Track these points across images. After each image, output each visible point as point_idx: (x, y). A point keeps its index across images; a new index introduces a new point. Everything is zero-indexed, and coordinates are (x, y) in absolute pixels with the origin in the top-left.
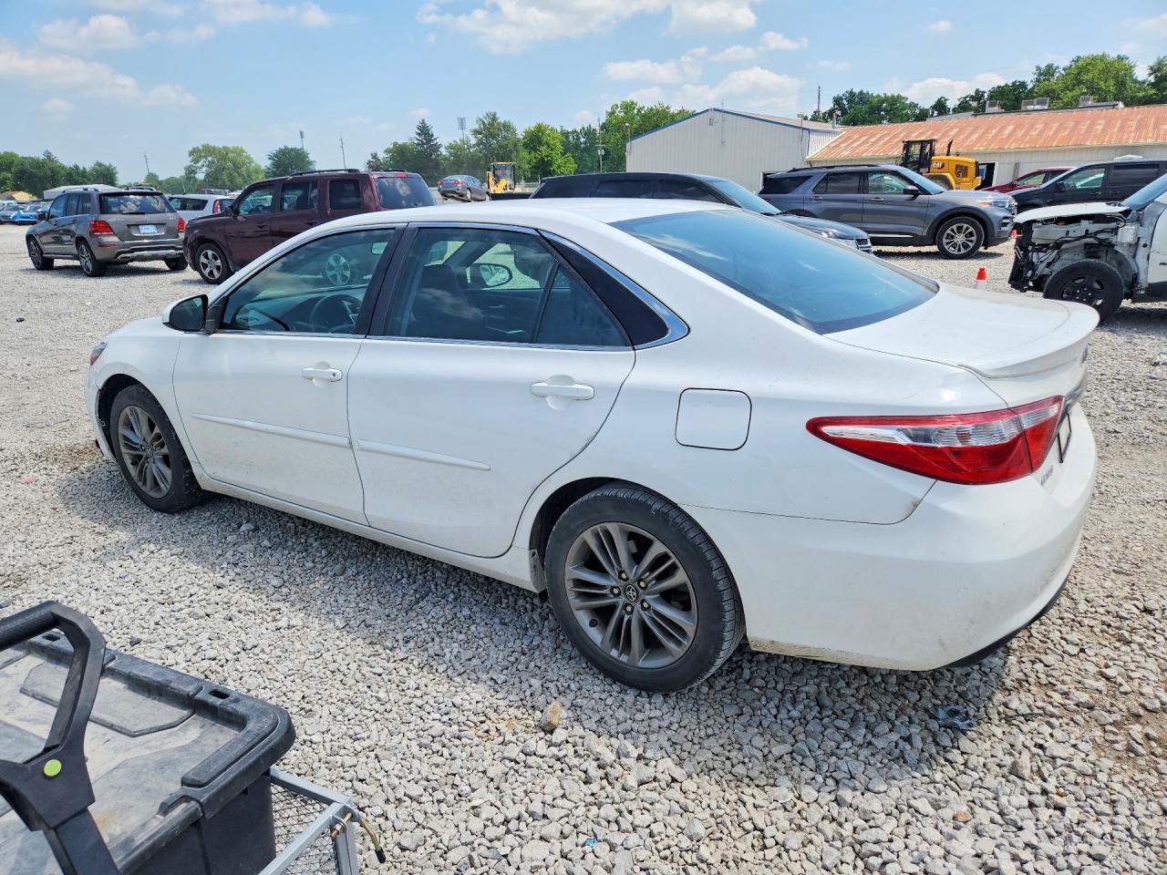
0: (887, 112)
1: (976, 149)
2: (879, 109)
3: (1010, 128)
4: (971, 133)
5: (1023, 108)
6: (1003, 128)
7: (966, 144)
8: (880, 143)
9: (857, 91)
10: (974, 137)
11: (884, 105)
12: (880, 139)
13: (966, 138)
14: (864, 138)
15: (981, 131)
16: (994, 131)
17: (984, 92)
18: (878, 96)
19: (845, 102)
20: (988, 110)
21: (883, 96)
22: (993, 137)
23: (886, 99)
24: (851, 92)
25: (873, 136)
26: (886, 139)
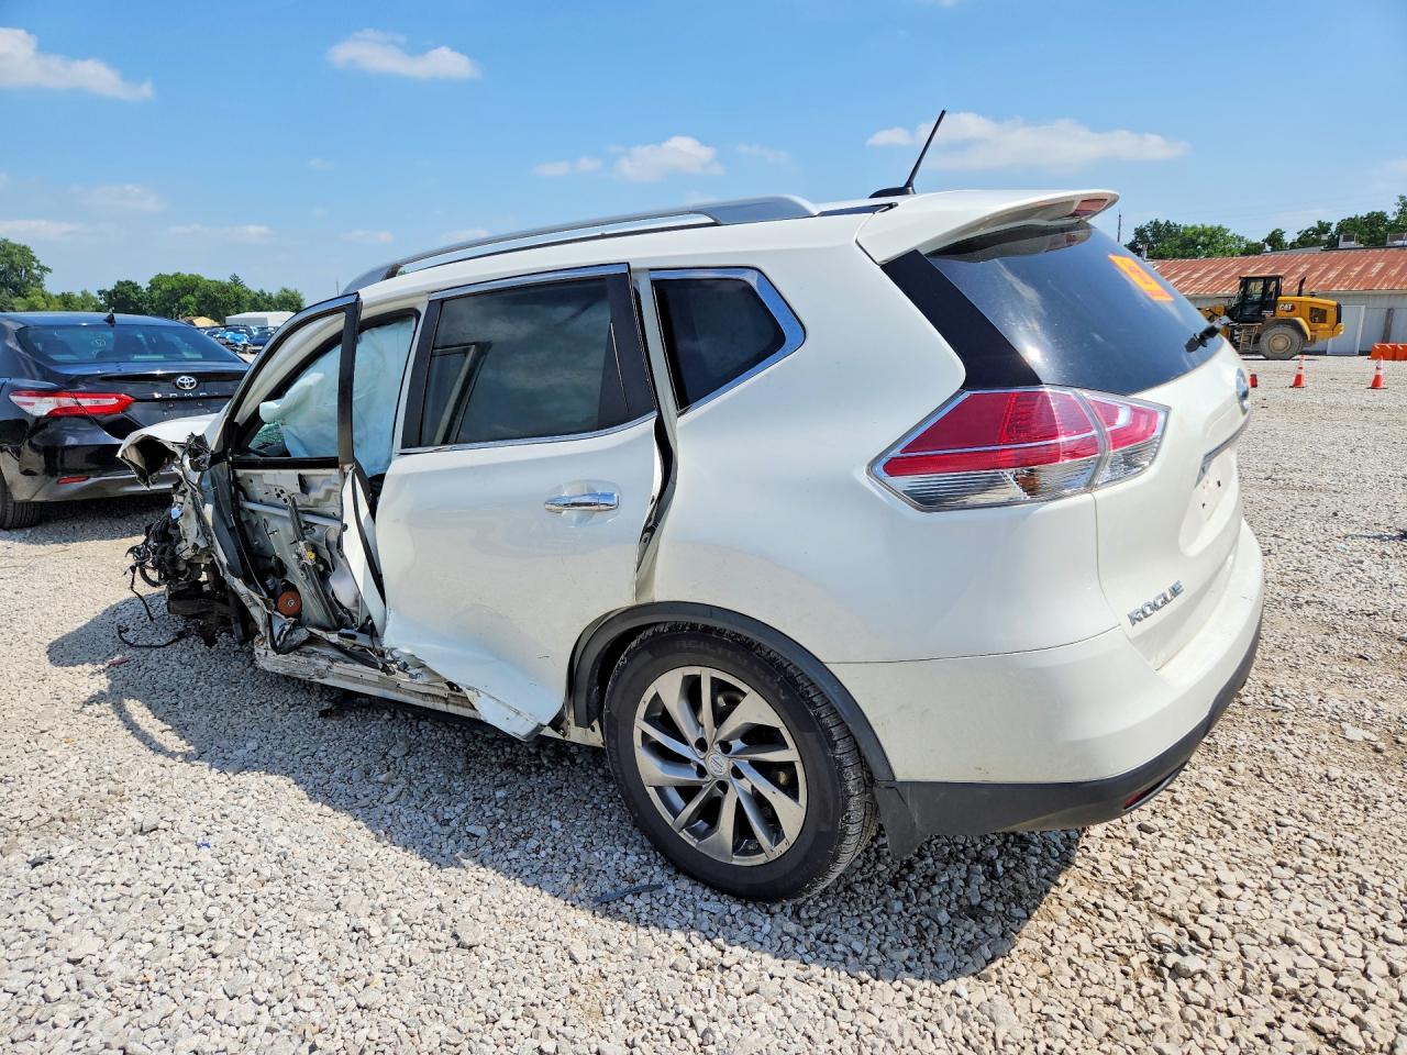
0: (1205, 246)
1: (1335, 289)
2: (1193, 243)
3: (1380, 265)
4: (1326, 271)
5: (1389, 243)
6: (1370, 265)
7: (1321, 283)
8: (1206, 280)
9: (1162, 222)
10: (1332, 275)
11: (1202, 238)
12: (1205, 275)
13: (1321, 276)
14: (1184, 274)
15: (1341, 268)
16: (1358, 269)
17: (1330, 224)
18: (1193, 228)
19: (1149, 234)
20: (1342, 244)
21: (1199, 226)
22: (1356, 276)
23: (1204, 232)
24: (1156, 223)
25: (1195, 271)
26: (1214, 274)
